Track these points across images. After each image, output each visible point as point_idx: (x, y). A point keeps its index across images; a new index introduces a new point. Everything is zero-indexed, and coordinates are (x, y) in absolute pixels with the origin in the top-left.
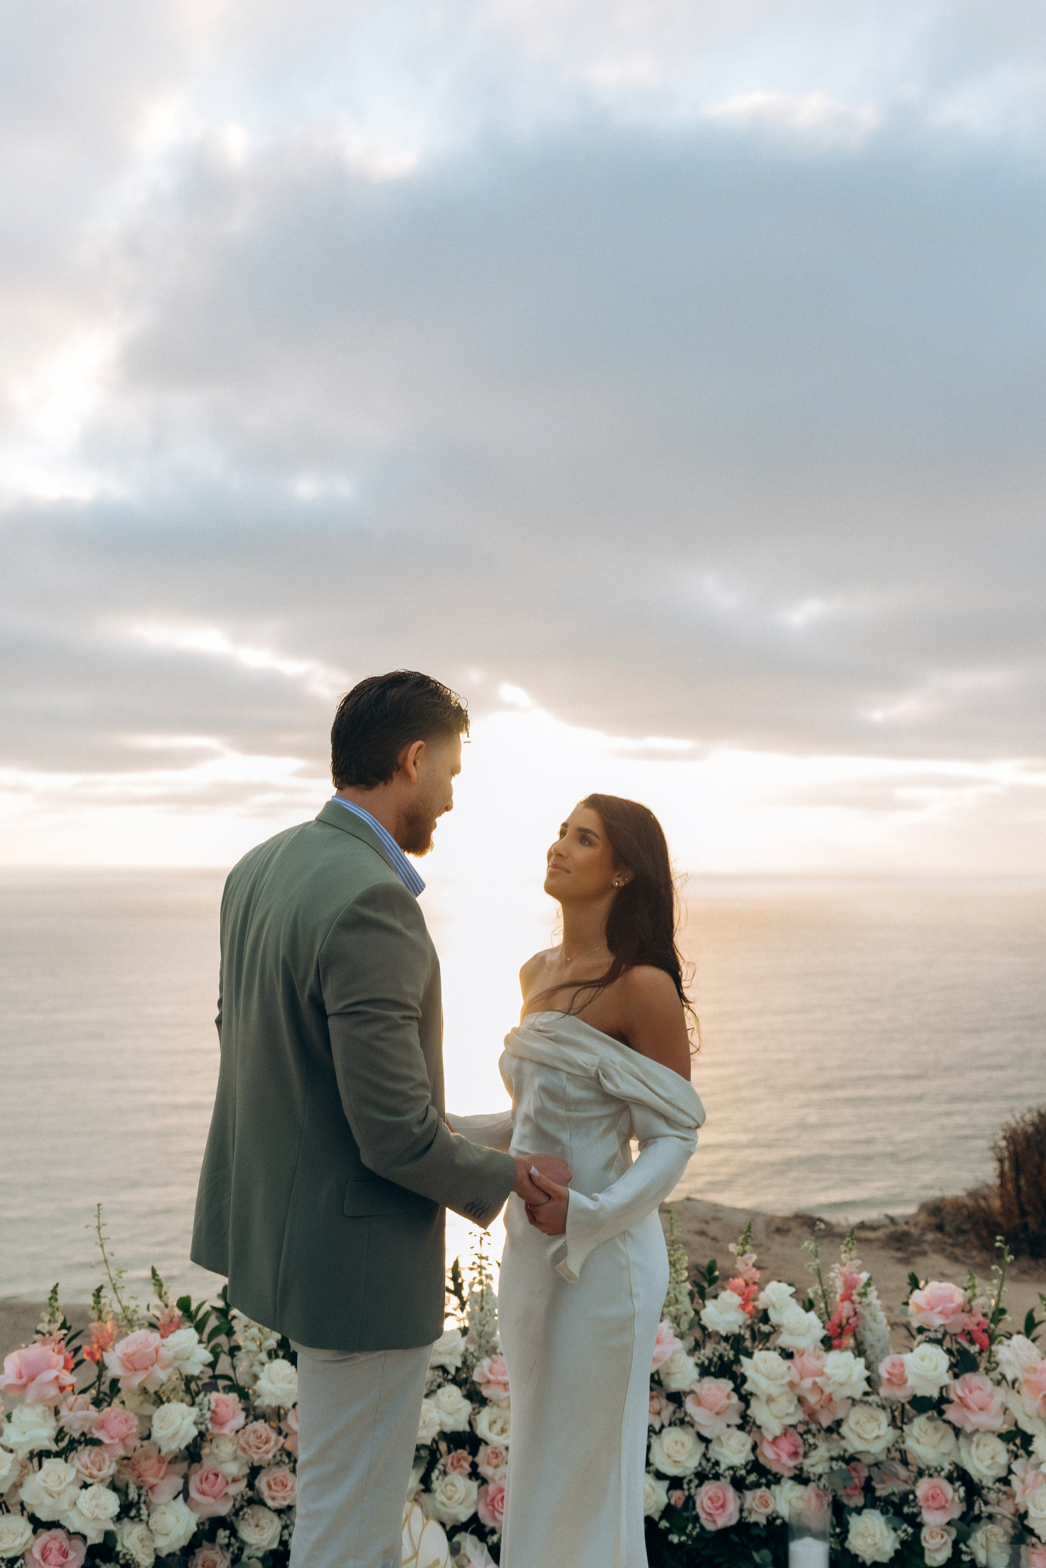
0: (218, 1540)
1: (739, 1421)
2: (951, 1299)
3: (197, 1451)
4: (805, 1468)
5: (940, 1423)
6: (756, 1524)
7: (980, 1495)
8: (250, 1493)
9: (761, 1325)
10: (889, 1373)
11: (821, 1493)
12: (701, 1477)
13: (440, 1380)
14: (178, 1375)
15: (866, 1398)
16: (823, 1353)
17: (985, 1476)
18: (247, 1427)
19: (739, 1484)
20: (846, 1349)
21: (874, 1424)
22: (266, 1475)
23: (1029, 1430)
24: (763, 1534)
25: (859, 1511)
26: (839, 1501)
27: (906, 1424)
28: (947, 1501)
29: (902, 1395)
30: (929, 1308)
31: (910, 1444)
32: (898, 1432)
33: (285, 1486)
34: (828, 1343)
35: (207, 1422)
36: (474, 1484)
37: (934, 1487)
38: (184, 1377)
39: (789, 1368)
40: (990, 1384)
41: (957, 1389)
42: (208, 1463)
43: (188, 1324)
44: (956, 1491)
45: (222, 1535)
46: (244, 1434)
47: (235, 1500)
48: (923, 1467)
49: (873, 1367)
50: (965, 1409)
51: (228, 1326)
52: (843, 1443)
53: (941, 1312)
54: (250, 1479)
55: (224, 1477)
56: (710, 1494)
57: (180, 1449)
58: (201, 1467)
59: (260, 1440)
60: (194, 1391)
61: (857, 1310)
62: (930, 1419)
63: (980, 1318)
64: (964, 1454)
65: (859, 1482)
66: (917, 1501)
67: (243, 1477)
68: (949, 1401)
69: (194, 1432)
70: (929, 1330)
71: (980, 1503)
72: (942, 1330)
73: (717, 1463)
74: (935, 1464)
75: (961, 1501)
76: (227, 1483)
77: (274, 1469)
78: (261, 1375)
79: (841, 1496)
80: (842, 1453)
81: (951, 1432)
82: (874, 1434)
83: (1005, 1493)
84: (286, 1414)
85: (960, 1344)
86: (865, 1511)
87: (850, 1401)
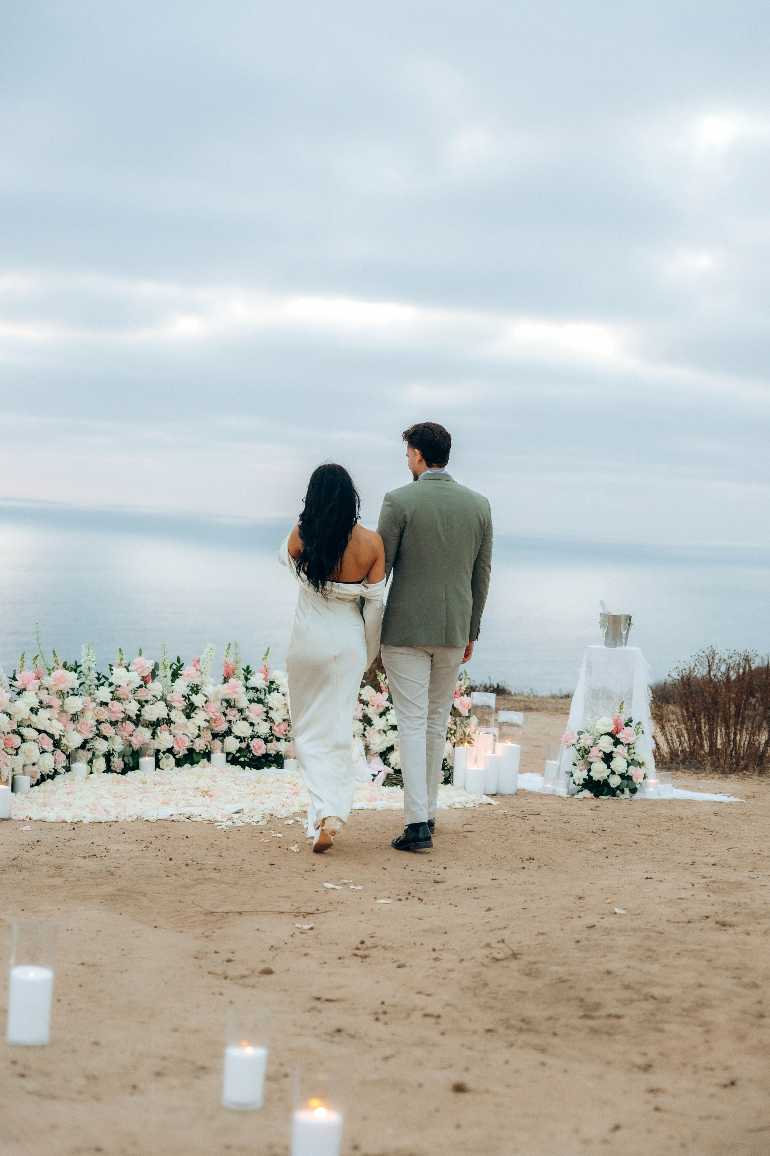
0: (87, 748)
1: (266, 718)
4: (289, 736)
6: (270, 755)
8: (98, 732)
9: (272, 686)
12: (252, 737)
13: (156, 700)
19: (266, 741)
24: (273, 759)
39: (285, 699)
42: (81, 720)
45: (88, 746)
56: (256, 742)
58: (79, 723)
69: (82, 706)
73: (257, 733)
77: (105, 724)
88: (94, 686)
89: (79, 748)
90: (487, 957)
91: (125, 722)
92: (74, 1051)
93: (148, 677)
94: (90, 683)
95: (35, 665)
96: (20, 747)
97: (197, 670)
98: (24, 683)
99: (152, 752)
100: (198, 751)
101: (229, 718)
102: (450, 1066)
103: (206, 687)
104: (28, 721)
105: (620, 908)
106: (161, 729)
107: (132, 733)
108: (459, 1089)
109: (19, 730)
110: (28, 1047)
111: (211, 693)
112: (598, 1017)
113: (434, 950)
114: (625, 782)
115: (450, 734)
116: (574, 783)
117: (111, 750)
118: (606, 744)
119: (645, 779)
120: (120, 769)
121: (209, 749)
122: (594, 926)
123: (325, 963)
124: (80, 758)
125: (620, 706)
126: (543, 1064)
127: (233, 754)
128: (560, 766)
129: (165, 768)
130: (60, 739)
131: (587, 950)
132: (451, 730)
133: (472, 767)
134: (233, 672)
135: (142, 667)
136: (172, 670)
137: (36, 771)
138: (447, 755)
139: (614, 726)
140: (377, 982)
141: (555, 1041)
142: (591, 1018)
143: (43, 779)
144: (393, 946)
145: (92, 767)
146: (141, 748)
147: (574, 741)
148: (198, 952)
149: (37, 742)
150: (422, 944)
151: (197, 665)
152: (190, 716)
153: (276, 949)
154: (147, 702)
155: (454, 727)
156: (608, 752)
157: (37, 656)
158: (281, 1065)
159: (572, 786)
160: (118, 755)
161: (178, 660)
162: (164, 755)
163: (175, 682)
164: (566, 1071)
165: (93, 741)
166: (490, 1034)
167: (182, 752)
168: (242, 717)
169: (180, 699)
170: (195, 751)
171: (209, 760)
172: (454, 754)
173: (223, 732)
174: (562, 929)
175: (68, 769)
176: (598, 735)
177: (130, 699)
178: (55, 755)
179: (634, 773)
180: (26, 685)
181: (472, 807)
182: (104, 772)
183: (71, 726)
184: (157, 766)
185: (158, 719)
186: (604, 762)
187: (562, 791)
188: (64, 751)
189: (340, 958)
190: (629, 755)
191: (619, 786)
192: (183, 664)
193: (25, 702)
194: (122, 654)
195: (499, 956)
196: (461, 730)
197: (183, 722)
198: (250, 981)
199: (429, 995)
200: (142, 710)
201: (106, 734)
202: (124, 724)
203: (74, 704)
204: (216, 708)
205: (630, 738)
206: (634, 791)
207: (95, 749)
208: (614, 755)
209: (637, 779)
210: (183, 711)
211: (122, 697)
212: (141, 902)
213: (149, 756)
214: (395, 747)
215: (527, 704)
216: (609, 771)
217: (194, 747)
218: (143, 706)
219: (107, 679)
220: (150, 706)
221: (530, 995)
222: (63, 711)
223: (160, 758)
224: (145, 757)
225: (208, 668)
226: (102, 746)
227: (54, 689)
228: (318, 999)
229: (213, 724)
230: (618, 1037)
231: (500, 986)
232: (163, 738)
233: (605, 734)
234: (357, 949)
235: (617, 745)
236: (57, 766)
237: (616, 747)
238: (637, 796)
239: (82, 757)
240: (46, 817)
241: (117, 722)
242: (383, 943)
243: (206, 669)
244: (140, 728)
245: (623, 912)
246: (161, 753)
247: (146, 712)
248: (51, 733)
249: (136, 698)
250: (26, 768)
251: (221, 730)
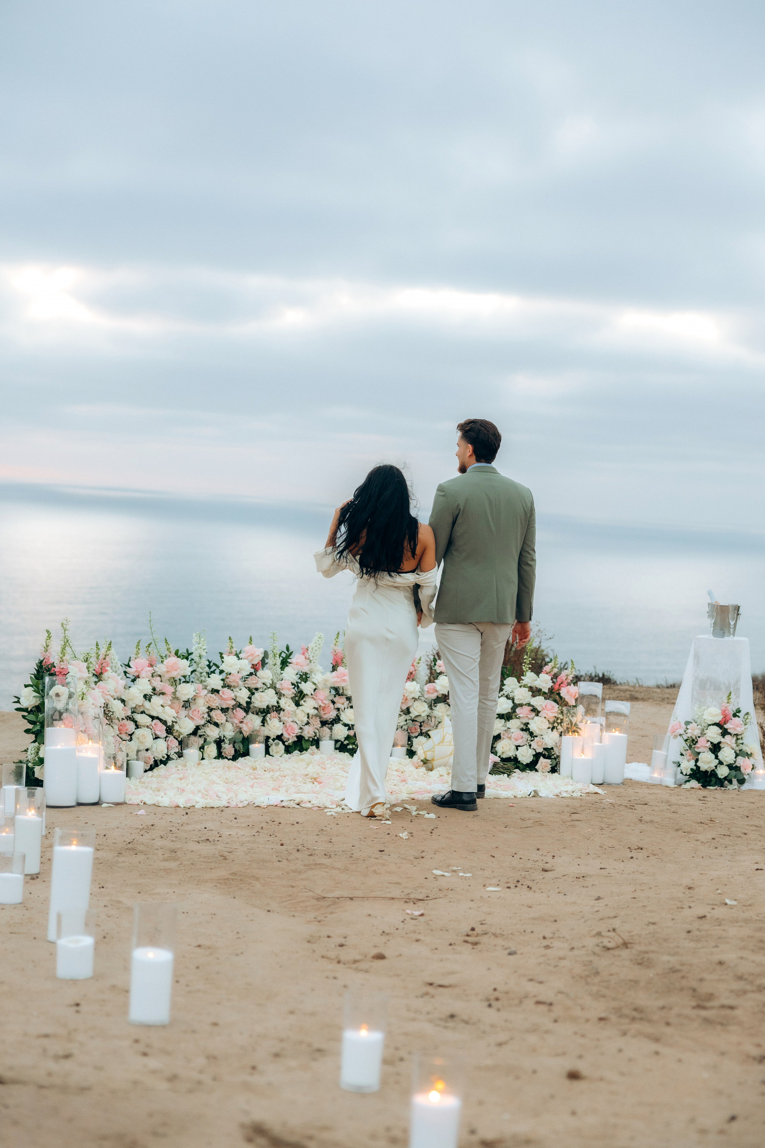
0: (198, 734)
8: (209, 719)
10: (428, 689)
13: (265, 687)
15: (420, 698)
25: (416, 737)
29: (434, 696)
42: (193, 707)
45: (200, 732)
54: (208, 713)
55: (200, 712)
58: (191, 709)
67: (206, 712)
69: (194, 693)
70: (443, 673)
76: (201, 714)
77: (216, 710)
80: (410, 718)
82: (423, 710)
86: (419, 737)
87: (414, 699)
88: (205, 674)
89: (190, 734)
90: (598, 946)
91: (236, 709)
92: (194, 1032)
93: (258, 665)
94: (201, 671)
95: (148, 653)
96: (133, 733)
97: (306, 658)
98: (138, 670)
99: (262, 738)
100: (307, 738)
101: (338, 705)
102: (564, 1054)
103: (315, 675)
104: (142, 707)
105: (731, 900)
106: (271, 716)
107: (242, 720)
108: (574, 1076)
109: (132, 716)
110: (149, 1027)
111: (319, 681)
112: (712, 1008)
113: (544, 938)
114: (733, 772)
115: (557, 723)
116: (682, 773)
117: (222, 737)
118: (714, 734)
119: (753, 770)
120: (231, 755)
121: (318, 736)
122: (705, 916)
123: (436, 949)
124: (192, 744)
125: (728, 696)
126: (657, 1053)
127: (341, 741)
128: (667, 756)
129: (274, 755)
130: (173, 726)
131: (698, 940)
132: (557, 720)
133: (578, 756)
134: (342, 660)
135: (253, 655)
136: (281, 658)
137: (149, 756)
138: (554, 744)
139: (722, 717)
140: (489, 969)
141: (668, 1030)
142: (704, 1008)
143: (156, 764)
144: (503, 933)
145: (204, 753)
146: (251, 735)
147: (681, 731)
148: (311, 936)
149: (150, 728)
150: (532, 932)
151: (306, 653)
152: (299, 703)
153: (388, 934)
154: (257, 689)
155: (561, 716)
156: (716, 743)
157: (150, 644)
158: (397, 1049)
159: (680, 776)
160: (228, 741)
161: (288, 648)
162: (274, 741)
163: (285, 670)
164: (680, 1061)
165: (205, 728)
166: (603, 1022)
167: (291, 739)
168: (350, 705)
169: (289, 686)
170: (304, 738)
171: (318, 747)
172: (561, 744)
173: (331, 720)
174: (673, 919)
175: (180, 755)
176: (706, 725)
177: (240, 686)
178: (168, 740)
179: (742, 764)
180: (139, 672)
181: (579, 796)
182: (215, 758)
183: (183, 712)
184: (267, 752)
185: (268, 706)
186: (712, 753)
187: (670, 781)
188: (176, 737)
189: (451, 945)
190: (737, 746)
191: (727, 776)
192: (292, 652)
193: (139, 689)
194: (232, 643)
195: (610, 945)
196: (567, 719)
197: (292, 709)
198: (363, 965)
199: (541, 983)
200: (253, 697)
201: (217, 721)
202: (234, 711)
203: (186, 691)
204: (325, 695)
205: (738, 729)
206: (742, 782)
207: (206, 735)
208: (722, 745)
209: (745, 769)
210: (292, 698)
211: (232, 684)
212: (253, 886)
213: (259, 742)
214: (502, 735)
215: (633, 693)
216: (717, 761)
217: (303, 734)
218: (253, 694)
219: (218, 667)
220: (260, 693)
221: (642, 984)
222: (175, 698)
223: (270, 745)
224: (255, 743)
225: (316, 656)
226: (213, 733)
227: (167, 676)
228: (431, 984)
229: (322, 712)
230: (732, 1028)
231: (611, 975)
232: (273, 725)
233: (713, 725)
234: (468, 935)
235: (725, 736)
236: (170, 752)
237: (723, 737)
238: (745, 787)
239: (194, 743)
240: (160, 801)
241: (228, 709)
242: (493, 930)
243: (315, 657)
244: (250, 715)
245: (734, 903)
246: (270, 740)
247: (256, 700)
248: (164, 719)
249: (246, 686)
250: (140, 753)
251: (330, 718)
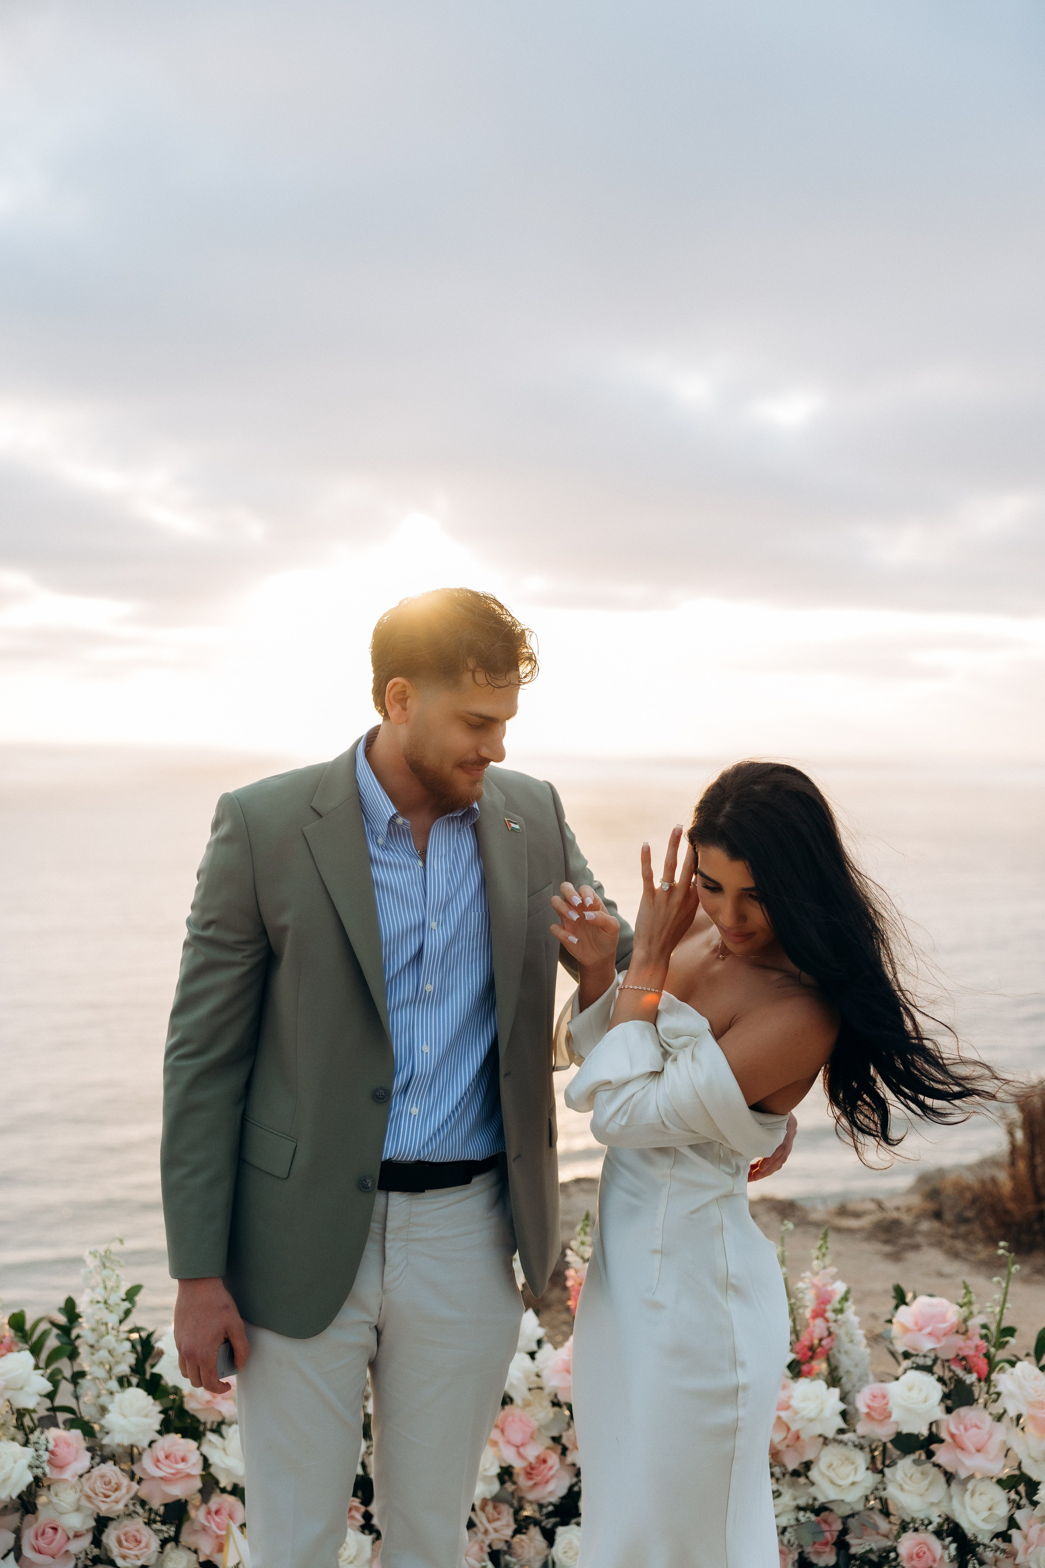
2: (943, 1318)
3: (31, 1500)
5: (928, 1466)
7: (975, 1554)
8: (96, 1551)
10: (869, 1407)
11: (785, 1549)
14: (8, 1409)
15: (841, 1437)
16: (790, 1382)
17: (980, 1530)
18: (92, 1470)
20: (818, 1376)
21: (849, 1468)
22: (115, 1529)
23: (1035, 1477)
26: (806, 1559)
27: (888, 1466)
28: (934, 1561)
29: (885, 1433)
30: (918, 1328)
31: (892, 1492)
32: (880, 1476)
33: (138, 1542)
34: (796, 1369)
35: (45, 1465)
36: (368, 1539)
37: (920, 1544)
38: (14, 1410)
40: (989, 1419)
41: (950, 1424)
42: (44, 1515)
43: (21, 1345)
44: (946, 1548)
46: (89, 1479)
47: (77, 1559)
48: (908, 1519)
49: (850, 1398)
50: (958, 1451)
51: (69, 1348)
52: (812, 1490)
53: (930, 1334)
54: (96, 1533)
55: (64, 1531)
57: (11, 1497)
58: (37, 1519)
59: (108, 1487)
60: (28, 1426)
61: (832, 1330)
62: (917, 1462)
63: (977, 1341)
64: (956, 1503)
65: (831, 1536)
66: (899, 1559)
67: (88, 1530)
68: (942, 1441)
69: (30, 1479)
70: (917, 1355)
71: (974, 1564)
72: (932, 1355)
74: (922, 1517)
75: (951, 1561)
76: (69, 1538)
77: (126, 1522)
78: (110, 1407)
79: (809, 1553)
80: (811, 1502)
81: (942, 1479)
82: (850, 1480)
83: (1003, 1551)
84: (140, 1454)
85: (954, 1372)
87: (821, 1440)
173: (551, 1508)
251: (544, 1501)
